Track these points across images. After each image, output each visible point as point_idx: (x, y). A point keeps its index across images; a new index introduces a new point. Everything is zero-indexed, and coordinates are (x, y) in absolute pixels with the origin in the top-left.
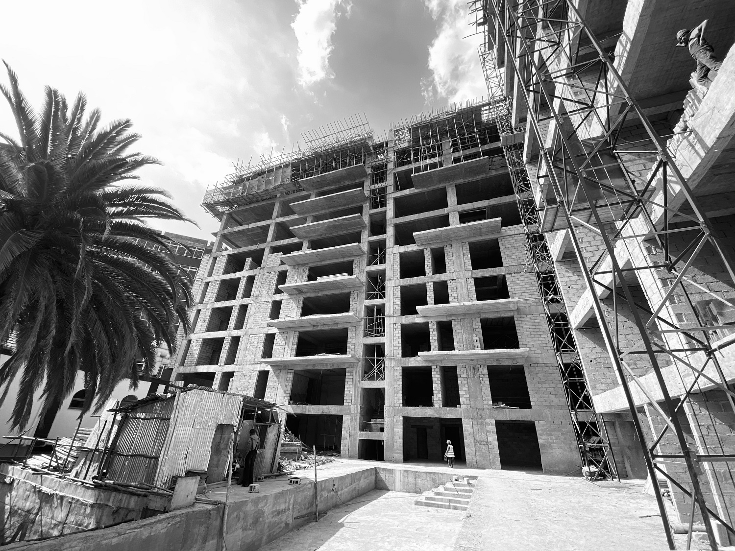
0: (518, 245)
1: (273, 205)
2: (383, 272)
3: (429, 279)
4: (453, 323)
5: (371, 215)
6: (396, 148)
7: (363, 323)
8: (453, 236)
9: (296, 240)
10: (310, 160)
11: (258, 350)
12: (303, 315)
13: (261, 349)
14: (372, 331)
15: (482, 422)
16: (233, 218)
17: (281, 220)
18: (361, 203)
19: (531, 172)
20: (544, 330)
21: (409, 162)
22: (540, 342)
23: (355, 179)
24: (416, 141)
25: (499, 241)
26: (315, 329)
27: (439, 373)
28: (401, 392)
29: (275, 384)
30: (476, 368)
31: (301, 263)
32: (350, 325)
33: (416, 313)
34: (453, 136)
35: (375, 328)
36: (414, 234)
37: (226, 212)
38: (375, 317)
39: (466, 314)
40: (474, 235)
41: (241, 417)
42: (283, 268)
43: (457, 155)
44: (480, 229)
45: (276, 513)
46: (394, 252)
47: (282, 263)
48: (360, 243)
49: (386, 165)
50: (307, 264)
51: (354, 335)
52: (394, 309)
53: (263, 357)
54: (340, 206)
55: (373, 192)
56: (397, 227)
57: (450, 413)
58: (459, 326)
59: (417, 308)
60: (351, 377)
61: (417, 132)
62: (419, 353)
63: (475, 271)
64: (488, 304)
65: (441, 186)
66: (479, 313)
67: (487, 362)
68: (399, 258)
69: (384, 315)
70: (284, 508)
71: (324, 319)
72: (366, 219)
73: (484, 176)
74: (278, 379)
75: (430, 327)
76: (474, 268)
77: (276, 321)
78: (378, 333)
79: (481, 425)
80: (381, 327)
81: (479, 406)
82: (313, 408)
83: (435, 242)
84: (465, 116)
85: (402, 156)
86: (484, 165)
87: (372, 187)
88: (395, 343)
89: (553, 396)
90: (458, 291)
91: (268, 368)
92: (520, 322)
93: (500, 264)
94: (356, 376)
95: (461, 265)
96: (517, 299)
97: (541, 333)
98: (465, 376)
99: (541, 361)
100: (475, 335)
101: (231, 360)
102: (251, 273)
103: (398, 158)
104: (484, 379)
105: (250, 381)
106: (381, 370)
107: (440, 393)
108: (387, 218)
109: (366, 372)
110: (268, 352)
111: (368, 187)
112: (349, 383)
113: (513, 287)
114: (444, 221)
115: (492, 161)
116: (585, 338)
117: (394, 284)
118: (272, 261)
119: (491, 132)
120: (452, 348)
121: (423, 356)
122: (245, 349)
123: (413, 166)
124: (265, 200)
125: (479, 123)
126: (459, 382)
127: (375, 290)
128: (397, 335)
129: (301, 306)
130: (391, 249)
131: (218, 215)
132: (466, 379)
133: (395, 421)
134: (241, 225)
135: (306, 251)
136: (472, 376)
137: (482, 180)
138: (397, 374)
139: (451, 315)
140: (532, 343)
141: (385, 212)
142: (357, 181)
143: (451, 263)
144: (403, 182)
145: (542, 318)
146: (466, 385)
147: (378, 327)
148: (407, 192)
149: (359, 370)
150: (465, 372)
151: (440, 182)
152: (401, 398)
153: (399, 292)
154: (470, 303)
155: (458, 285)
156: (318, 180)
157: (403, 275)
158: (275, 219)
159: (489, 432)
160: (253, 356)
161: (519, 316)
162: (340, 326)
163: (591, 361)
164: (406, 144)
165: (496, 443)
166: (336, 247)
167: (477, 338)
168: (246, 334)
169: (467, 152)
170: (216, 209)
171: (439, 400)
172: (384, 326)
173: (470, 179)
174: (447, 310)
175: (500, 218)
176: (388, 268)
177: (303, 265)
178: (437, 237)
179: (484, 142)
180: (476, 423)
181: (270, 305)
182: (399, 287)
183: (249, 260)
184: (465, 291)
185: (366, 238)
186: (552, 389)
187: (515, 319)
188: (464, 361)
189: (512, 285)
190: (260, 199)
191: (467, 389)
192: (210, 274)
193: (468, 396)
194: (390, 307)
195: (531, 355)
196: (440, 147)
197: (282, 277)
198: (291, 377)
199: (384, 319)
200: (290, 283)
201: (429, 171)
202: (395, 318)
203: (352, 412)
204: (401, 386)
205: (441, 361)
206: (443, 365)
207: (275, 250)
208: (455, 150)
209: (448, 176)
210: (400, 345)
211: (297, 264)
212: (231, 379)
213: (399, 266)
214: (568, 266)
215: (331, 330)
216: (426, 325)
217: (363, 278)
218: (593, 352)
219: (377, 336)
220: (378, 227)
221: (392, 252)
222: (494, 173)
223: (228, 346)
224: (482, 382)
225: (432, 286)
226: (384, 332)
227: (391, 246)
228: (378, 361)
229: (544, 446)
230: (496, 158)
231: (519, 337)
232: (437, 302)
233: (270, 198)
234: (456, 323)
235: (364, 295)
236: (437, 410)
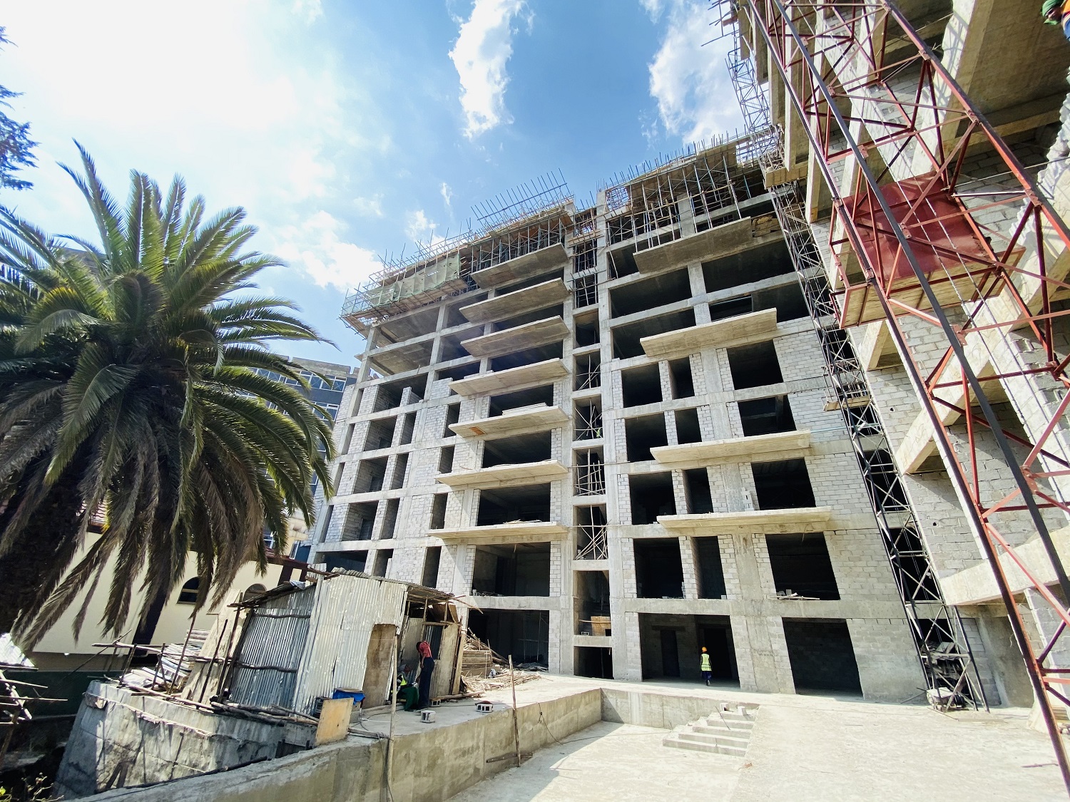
0: (805, 348)
1: (437, 310)
2: (598, 400)
3: (668, 406)
4: (709, 472)
5: (576, 317)
6: (608, 217)
7: (571, 475)
8: (701, 340)
9: (469, 359)
10: (485, 244)
11: (425, 518)
12: (485, 465)
13: (428, 517)
14: (586, 487)
15: (761, 621)
16: (383, 333)
17: (448, 331)
18: (560, 301)
19: (820, 236)
20: (854, 477)
21: (630, 235)
22: (849, 497)
23: (552, 266)
24: (639, 204)
25: (775, 343)
26: (503, 485)
27: (691, 547)
28: (634, 576)
29: (450, 566)
30: (749, 538)
31: (478, 391)
32: (553, 478)
33: (651, 458)
34: (695, 191)
35: (590, 482)
36: (641, 340)
37: (374, 326)
38: (589, 465)
39: (728, 457)
40: (735, 337)
41: (405, 614)
42: (453, 400)
43: (701, 218)
44: (744, 327)
45: (460, 753)
46: (612, 369)
47: (453, 393)
48: (561, 357)
49: (596, 242)
50: (487, 392)
51: (559, 493)
52: (617, 452)
53: (433, 527)
54: (532, 306)
55: (578, 282)
56: (615, 331)
57: (710, 607)
58: (718, 475)
59: (652, 450)
60: (559, 554)
61: (639, 190)
62: (659, 518)
63: (739, 391)
64: (762, 440)
65: (680, 266)
66: (749, 455)
67: (766, 529)
68: (620, 377)
69: (602, 462)
70: (471, 745)
71: (514, 470)
72: (569, 323)
73: (746, 246)
74: (454, 558)
75: (673, 479)
76: (737, 387)
77: (448, 475)
78: (594, 489)
79: (759, 625)
80: (598, 480)
81: (756, 596)
82: (505, 601)
83: (675, 350)
84: (711, 161)
85: (618, 227)
86: (744, 231)
87: (576, 276)
88: (621, 503)
89: (873, 581)
90: (715, 423)
91: (439, 542)
92: (814, 467)
93: (779, 379)
94: (565, 554)
95: (716, 383)
96: (807, 431)
97: (849, 482)
98: (731, 551)
99: (851, 526)
100: (743, 489)
101: (388, 533)
102: (411, 409)
103: (613, 230)
104: (762, 556)
105: (416, 562)
106: (602, 544)
107: (694, 576)
108: (600, 320)
109: (579, 548)
110: (438, 522)
111: (570, 276)
112: (556, 563)
113: (800, 414)
114: (687, 318)
115: (757, 224)
116: (923, 487)
117: (615, 415)
118: (439, 390)
119: (752, 181)
120: (709, 509)
121: (665, 522)
122: (407, 517)
123: (635, 240)
124: (426, 304)
125: (733, 169)
126: (723, 561)
127: (587, 426)
128: (623, 491)
129: (481, 453)
130: (607, 365)
131: (362, 330)
132: (733, 556)
133: (627, 619)
134: (394, 342)
135: (485, 373)
136: (743, 551)
137: (744, 253)
138: (625, 549)
139: (706, 460)
140: (836, 497)
141: (597, 311)
142: (554, 268)
143: (700, 380)
144: (622, 264)
145: (849, 459)
146: (734, 565)
147: (594, 480)
148: (627, 279)
149: (570, 543)
150: (731, 546)
151: (678, 260)
152: (635, 586)
153: (624, 427)
154: (734, 440)
155: (714, 412)
156: (498, 271)
157: (629, 402)
158: (440, 331)
159: (774, 636)
160: (418, 526)
161: (812, 458)
162: (540, 481)
163: (935, 524)
164: (624, 210)
165: (786, 652)
166: (527, 366)
167: (748, 493)
168: (407, 495)
169: (718, 213)
170: (359, 323)
171: (693, 588)
172: (603, 479)
173: (725, 253)
174: (699, 451)
175: (775, 309)
176: (605, 392)
177: (482, 394)
178: (677, 344)
179: (742, 197)
180: (752, 622)
181: (438, 453)
182: (623, 420)
183: (407, 392)
184: (725, 421)
185: (571, 350)
186: (872, 569)
187: (807, 462)
188: (729, 528)
189: (800, 410)
190: (418, 304)
191: (735, 571)
192: (356, 413)
193: (737, 581)
194: (610, 451)
195: (834, 517)
196: (675, 210)
197: (454, 413)
198: (472, 555)
199: (602, 468)
200: (465, 420)
201: (660, 246)
202: (619, 466)
203: (562, 606)
204: (633, 567)
205: (693, 529)
206: (697, 535)
207: (442, 375)
208: (699, 212)
209: (690, 251)
210: (629, 506)
211: (474, 395)
212: (389, 560)
213: (621, 389)
214: (888, 377)
215: (526, 487)
216: (668, 475)
217: (570, 410)
218: (937, 509)
219: (594, 494)
220: (587, 333)
221: (610, 369)
222: (760, 241)
223: (383, 513)
224: (759, 560)
225: (674, 416)
226: (604, 487)
227: (608, 360)
228: (597, 530)
229: (861, 658)
230: (764, 219)
231: (814, 489)
232: (682, 439)
233: (432, 302)
234: (714, 471)
235: (570, 434)
236: (690, 603)
